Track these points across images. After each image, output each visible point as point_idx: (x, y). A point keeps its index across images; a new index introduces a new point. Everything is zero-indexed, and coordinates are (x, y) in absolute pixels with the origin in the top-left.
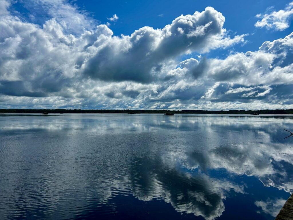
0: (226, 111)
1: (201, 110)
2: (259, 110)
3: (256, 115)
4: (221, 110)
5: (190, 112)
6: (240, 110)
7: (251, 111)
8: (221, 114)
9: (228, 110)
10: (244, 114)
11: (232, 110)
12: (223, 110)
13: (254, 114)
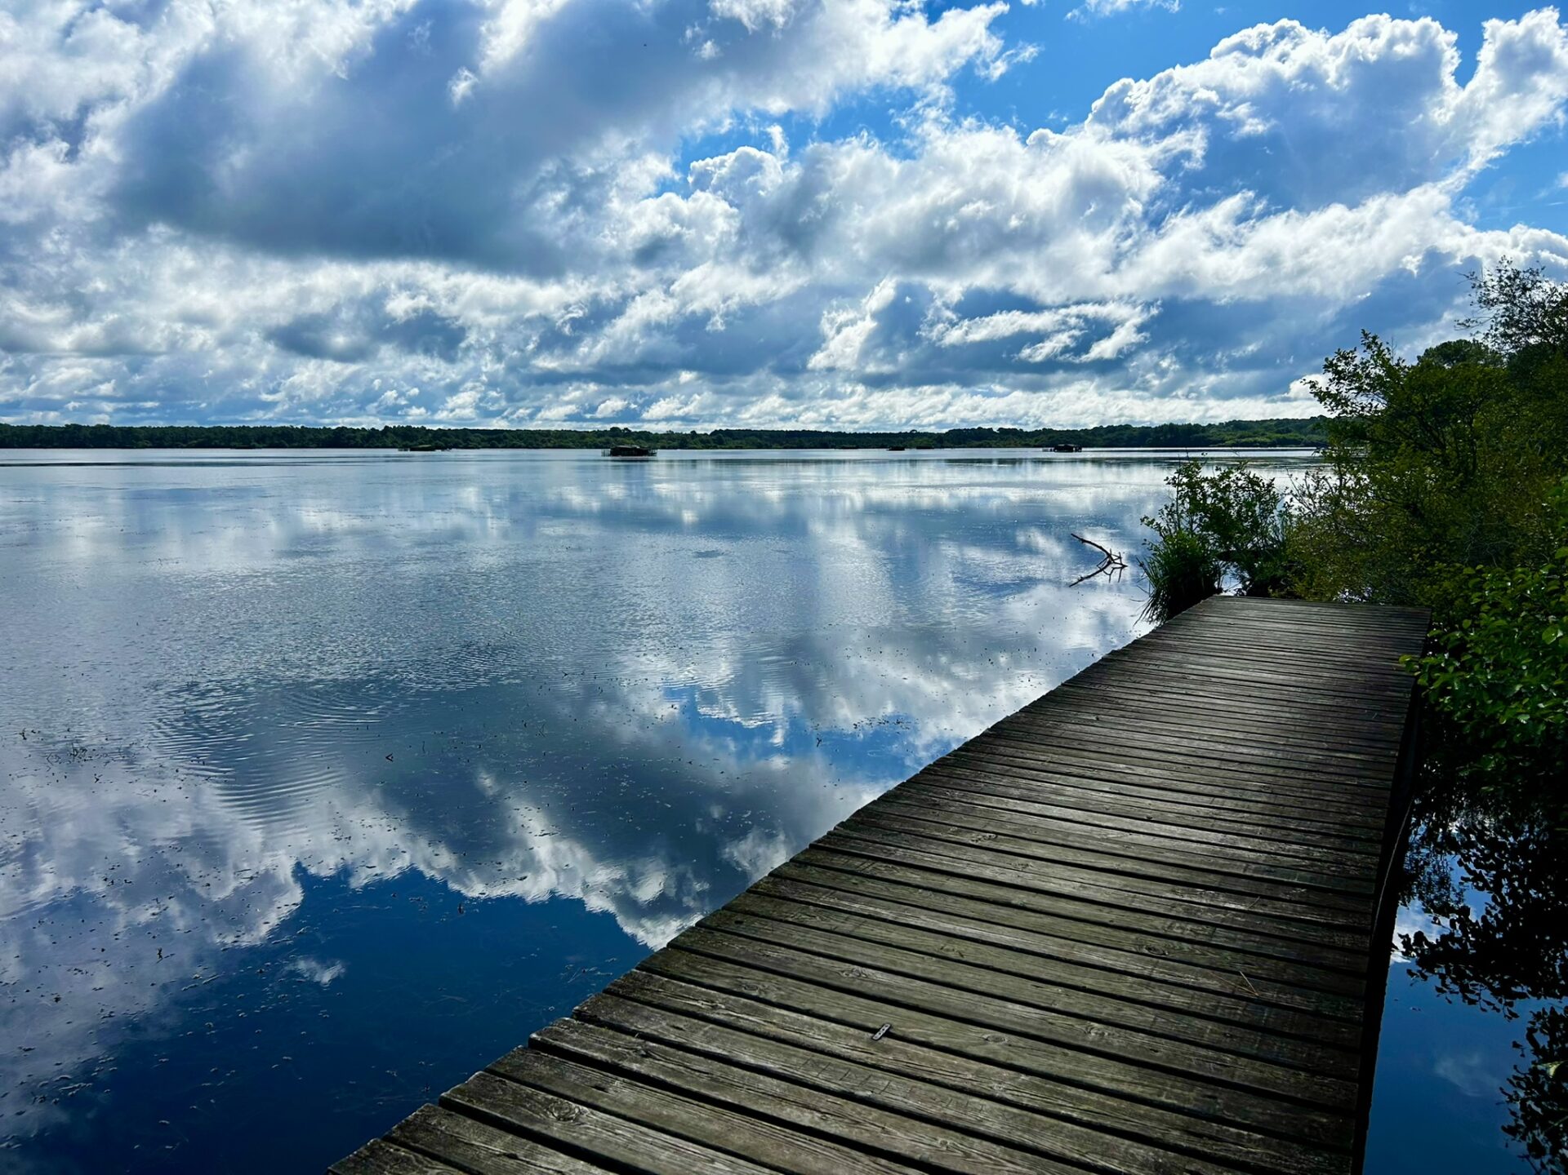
0: (931, 435)
1: (812, 428)
2: (1091, 427)
3: (1070, 450)
4: (908, 429)
5: (752, 438)
6: (1000, 429)
7: (1051, 431)
8: (902, 449)
9: (945, 431)
10: (1016, 446)
11: (963, 426)
12: (920, 430)
13: (1060, 450)
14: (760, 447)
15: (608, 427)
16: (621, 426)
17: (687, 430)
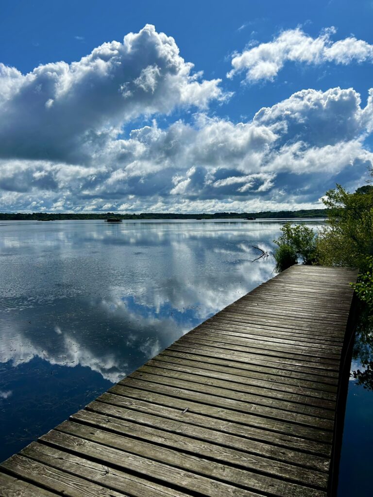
0: (210, 215)
1: (172, 213)
2: (258, 212)
3: (252, 219)
4: (202, 213)
5: (153, 216)
6: (231, 213)
7: (246, 213)
8: (200, 219)
9: (213, 213)
10: (236, 218)
11: (219, 212)
12: (206, 213)
13: (249, 219)
14: (156, 219)
15: (107, 213)
16: (111, 212)
17: (132, 213)
